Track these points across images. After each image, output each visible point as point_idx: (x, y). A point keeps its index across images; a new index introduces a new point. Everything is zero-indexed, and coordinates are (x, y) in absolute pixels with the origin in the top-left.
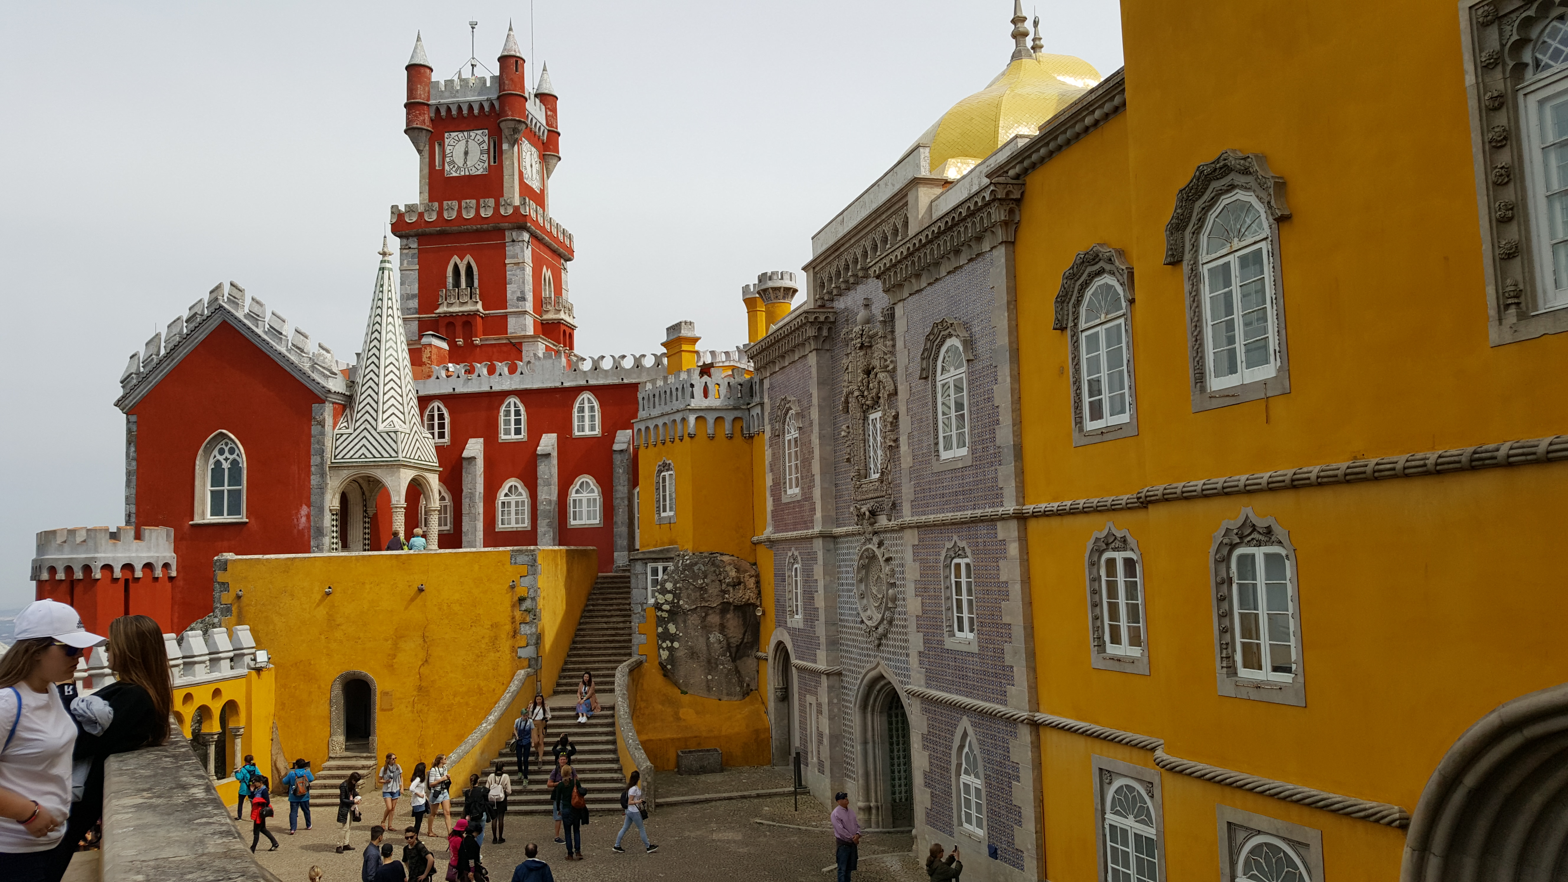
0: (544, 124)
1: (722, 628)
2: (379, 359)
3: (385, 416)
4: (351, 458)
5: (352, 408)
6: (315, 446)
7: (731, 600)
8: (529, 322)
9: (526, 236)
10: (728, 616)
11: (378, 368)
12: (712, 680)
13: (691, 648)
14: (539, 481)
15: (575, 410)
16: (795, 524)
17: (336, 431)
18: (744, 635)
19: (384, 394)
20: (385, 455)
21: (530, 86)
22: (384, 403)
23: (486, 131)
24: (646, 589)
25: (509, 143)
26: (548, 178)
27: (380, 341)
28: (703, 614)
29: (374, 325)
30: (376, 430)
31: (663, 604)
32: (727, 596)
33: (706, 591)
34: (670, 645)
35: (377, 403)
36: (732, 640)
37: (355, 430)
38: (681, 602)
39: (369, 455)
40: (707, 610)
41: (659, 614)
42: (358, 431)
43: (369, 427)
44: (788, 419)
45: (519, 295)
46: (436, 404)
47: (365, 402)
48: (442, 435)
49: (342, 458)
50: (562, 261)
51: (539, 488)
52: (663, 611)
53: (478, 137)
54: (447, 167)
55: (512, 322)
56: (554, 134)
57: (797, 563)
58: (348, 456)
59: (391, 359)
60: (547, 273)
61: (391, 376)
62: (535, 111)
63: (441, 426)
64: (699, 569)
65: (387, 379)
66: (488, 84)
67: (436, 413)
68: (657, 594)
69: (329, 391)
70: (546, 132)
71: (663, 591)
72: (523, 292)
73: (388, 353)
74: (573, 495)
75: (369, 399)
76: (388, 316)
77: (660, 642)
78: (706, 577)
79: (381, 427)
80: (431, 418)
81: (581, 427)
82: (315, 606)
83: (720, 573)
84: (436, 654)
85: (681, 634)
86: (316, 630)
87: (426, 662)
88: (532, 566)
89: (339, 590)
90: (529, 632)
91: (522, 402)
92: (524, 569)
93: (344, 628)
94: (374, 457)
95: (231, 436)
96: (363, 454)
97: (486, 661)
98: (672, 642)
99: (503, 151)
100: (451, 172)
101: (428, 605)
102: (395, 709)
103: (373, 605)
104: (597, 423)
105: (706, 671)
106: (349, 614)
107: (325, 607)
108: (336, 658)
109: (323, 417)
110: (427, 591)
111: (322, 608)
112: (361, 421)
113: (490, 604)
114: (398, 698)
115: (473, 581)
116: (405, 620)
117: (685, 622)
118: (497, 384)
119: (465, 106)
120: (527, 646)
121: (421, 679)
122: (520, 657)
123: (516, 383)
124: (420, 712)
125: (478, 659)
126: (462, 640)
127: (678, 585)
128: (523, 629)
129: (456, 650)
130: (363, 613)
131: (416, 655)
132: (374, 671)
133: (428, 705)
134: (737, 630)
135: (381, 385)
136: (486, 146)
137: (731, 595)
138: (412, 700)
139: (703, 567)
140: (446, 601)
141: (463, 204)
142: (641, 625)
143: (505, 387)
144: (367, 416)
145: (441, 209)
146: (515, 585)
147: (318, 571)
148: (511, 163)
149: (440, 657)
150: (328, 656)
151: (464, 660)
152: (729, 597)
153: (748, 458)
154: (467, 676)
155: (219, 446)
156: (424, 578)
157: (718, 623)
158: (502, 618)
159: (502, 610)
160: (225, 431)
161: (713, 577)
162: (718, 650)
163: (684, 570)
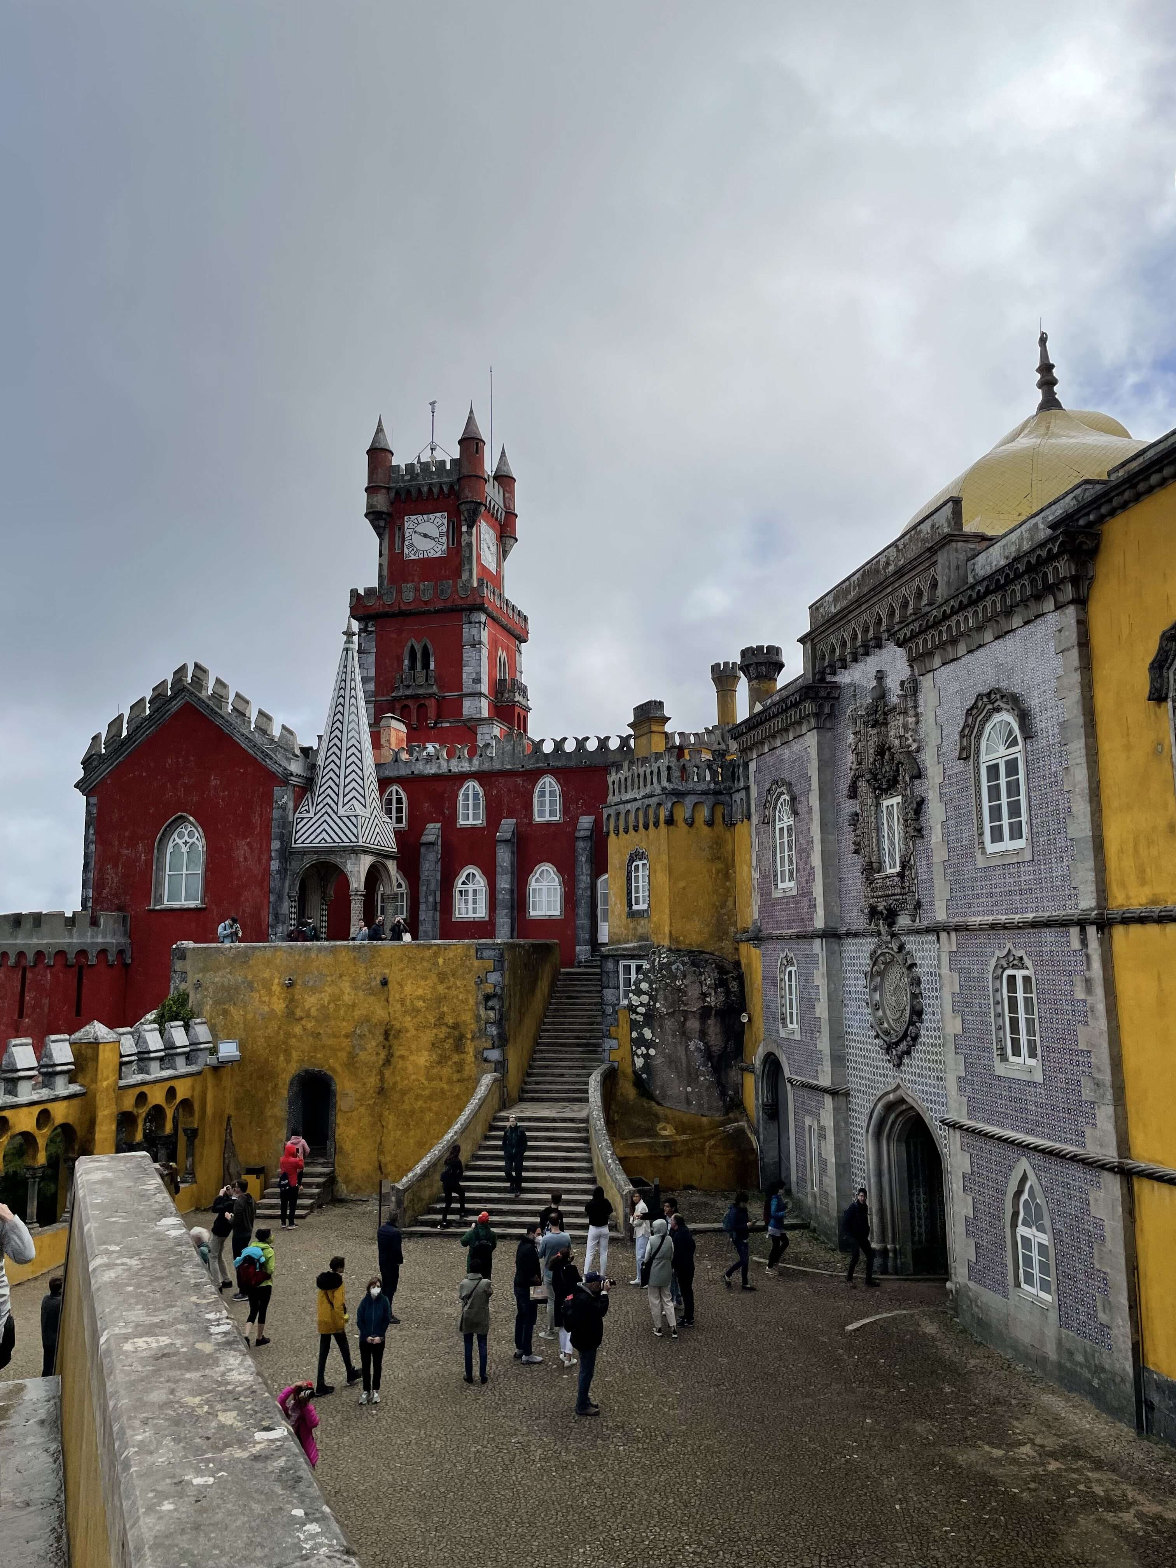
0: (502, 506)
1: (703, 1035)
2: (341, 741)
3: (346, 800)
4: (311, 843)
5: (312, 791)
6: (275, 830)
7: (713, 1004)
8: (485, 704)
9: (483, 618)
10: (709, 1022)
11: (340, 750)
12: (692, 1092)
13: (669, 1056)
14: (498, 869)
15: (536, 794)
16: (789, 921)
17: (297, 815)
18: (727, 1043)
19: (346, 777)
20: (345, 839)
21: (490, 466)
22: (345, 787)
23: (446, 514)
24: (619, 988)
25: (468, 525)
26: (505, 559)
27: (342, 723)
28: (682, 1019)
29: (337, 706)
30: (336, 814)
31: (638, 1006)
32: (708, 999)
33: (685, 993)
34: (645, 1052)
35: (338, 786)
36: (714, 1049)
37: (315, 814)
38: (658, 1005)
39: (329, 840)
40: (685, 1013)
41: (633, 1017)
42: (320, 814)
43: (330, 811)
44: (779, 805)
45: (474, 676)
46: (394, 788)
47: (326, 785)
48: (399, 820)
49: (302, 843)
50: (517, 642)
51: (498, 877)
52: (637, 1014)
53: (437, 519)
54: (406, 551)
55: (467, 703)
56: (511, 516)
57: (792, 964)
58: (309, 841)
59: (353, 741)
60: (502, 654)
61: (353, 758)
62: (492, 493)
63: (399, 810)
64: (677, 969)
65: (349, 762)
66: (448, 467)
67: (394, 797)
68: (631, 995)
69: (292, 774)
70: (504, 513)
71: (639, 992)
72: (478, 673)
73: (350, 735)
74: (533, 884)
75: (330, 783)
76: (350, 698)
77: (635, 1048)
78: (685, 977)
79: (341, 812)
80: (389, 802)
81: (541, 813)
82: (275, 999)
83: (701, 974)
84: (398, 1053)
85: (657, 1041)
86: (274, 1024)
87: (388, 1062)
88: (498, 961)
89: (299, 982)
90: (495, 1033)
91: (481, 785)
92: (490, 964)
93: (303, 1022)
94: (335, 842)
95: (191, 818)
96: (323, 839)
97: (450, 1063)
98: (647, 1049)
99: (461, 533)
100: (410, 555)
101: (390, 999)
102: (355, 1112)
103: (335, 999)
104: (558, 808)
105: (685, 1082)
106: (309, 1009)
107: (284, 999)
108: (295, 1055)
109: (284, 800)
110: (390, 985)
111: (281, 1001)
112: (321, 805)
113: (455, 1001)
114: (358, 1100)
115: (438, 975)
116: (366, 1016)
117: (661, 1027)
118: (456, 767)
119: (425, 489)
120: (493, 1048)
121: (382, 1080)
122: (486, 1060)
123: (476, 765)
124: (380, 1116)
125: (442, 1061)
126: (425, 1039)
127: (654, 986)
128: (488, 1029)
129: (418, 1050)
130: (323, 1006)
131: (378, 1054)
132: (333, 1070)
133: (389, 1109)
134: (719, 1037)
135: (343, 768)
136: (444, 529)
137: (713, 999)
138: (371, 1102)
139: (681, 967)
140: (409, 997)
141: (422, 587)
142: (613, 1029)
143: (464, 769)
144: (328, 800)
145: (400, 591)
146: (481, 981)
147: (278, 961)
148: (470, 545)
149: (402, 1057)
150: (287, 1052)
151: (426, 1061)
152: (711, 1000)
153: (730, 847)
154: (430, 1079)
155: (179, 830)
156: (387, 971)
157: (698, 1030)
158: (467, 1017)
159: (466, 1008)
160: (185, 814)
161: (693, 978)
162: (698, 1059)
163: (661, 969)
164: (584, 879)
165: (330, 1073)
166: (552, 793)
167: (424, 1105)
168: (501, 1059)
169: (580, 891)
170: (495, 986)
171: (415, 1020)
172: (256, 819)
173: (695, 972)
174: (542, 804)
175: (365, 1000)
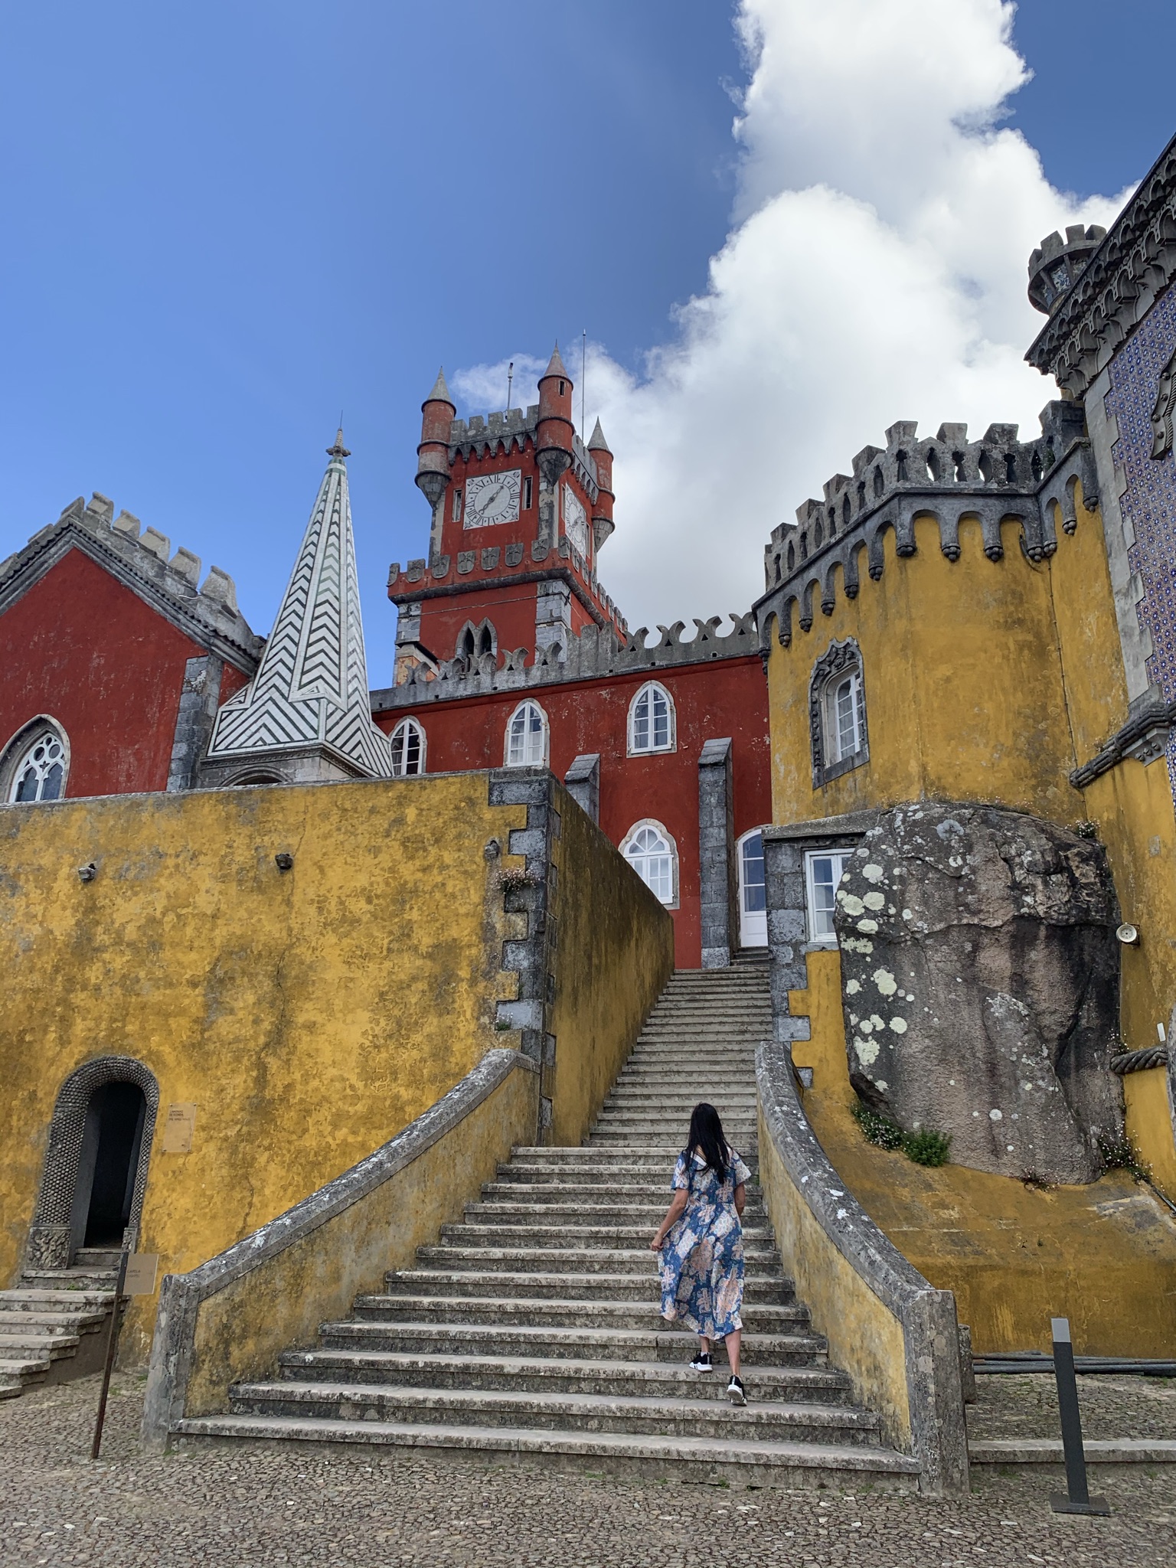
1: (1020, 985)
2: (307, 595)
3: (306, 679)
4: (238, 746)
6: (182, 727)
7: (1041, 910)
9: (564, 590)
10: (1033, 955)
11: (304, 606)
12: (1003, 1123)
13: (941, 1032)
15: (632, 712)
17: (223, 708)
18: (1078, 1006)
19: (309, 645)
20: (297, 736)
22: (306, 659)
23: (519, 470)
24: (804, 908)
25: (549, 482)
26: (597, 550)
28: (968, 947)
30: (286, 699)
31: (860, 917)
32: (1028, 899)
33: (972, 886)
34: (881, 1025)
35: (295, 659)
36: (1047, 1020)
37: (253, 703)
38: (907, 915)
39: (269, 739)
40: (977, 932)
41: (849, 945)
42: (260, 703)
46: (407, 722)
47: (277, 658)
49: (226, 749)
52: (859, 935)
53: (508, 479)
54: (466, 519)
56: (606, 495)
58: (235, 745)
59: (327, 596)
61: (325, 620)
63: (413, 755)
64: (951, 831)
65: (317, 624)
66: (525, 415)
67: (406, 736)
68: (840, 895)
69: (217, 636)
70: (597, 491)
71: (858, 886)
73: (323, 587)
75: (283, 654)
76: (329, 535)
77: (854, 1020)
78: (969, 848)
79: (296, 695)
80: (398, 743)
81: (642, 742)
82: (55, 909)
83: (1007, 842)
84: (301, 1019)
85: (910, 998)
86: (47, 961)
87: (278, 1037)
88: (538, 807)
89: (110, 871)
90: (525, 964)
91: (543, 706)
92: (517, 815)
93: (106, 956)
94: (279, 742)
95: (54, 721)
96: (261, 739)
97: (417, 1038)
98: (887, 1018)
99: (539, 492)
100: (471, 523)
101: (296, 899)
102: (192, 1158)
103: (177, 903)
104: (669, 730)
105: (986, 1098)
106: (123, 926)
107: (75, 910)
108: (80, 1027)
109: (201, 678)
110: (298, 868)
111: (69, 912)
112: (265, 688)
113: (438, 895)
114: (204, 1128)
115: (403, 844)
116: (241, 937)
117: (918, 966)
118: (504, 682)
119: (494, 444)
120: (520, 998)
121: (261, 1081)
122: (503, 1027)
123: (536, 676)
124: (249, 1163)
125: (400, 1031)
126: (366, 983)
127: (896, 871)
128: (510, 957)
129: (347, 1010)
130: (152, 921)
131: (256, 1022)
132: (155, 1057)
133: (268, 1148)
134: (1059, 993)
135: (305, 632)
136: (517, 489)
137: (1040, 897)
138: (232, 1132)
139: (957, 826)
140: (335, 892)
141: (484, 554)
142: (795, 995)
143: (517, 685)
144: (277, 680)
145: (454, 560)
146: (498, 850)
147: (73, 832)
148: (551, 506)
149: (311, 1027)
150: (65, 1022)
151: (365, 1033)
152: (1036, 902)
153: (1043, 601)
154: (369, 1076)
155: (36, 746)
156: (293, 840)
157: (1008, 973)
158: (463, 931)
159: (462, 910)
160: (44, 716)
161: (991, 852)
162: (1014, 1042)
163: (910, 834)
164: (714, 834)
165: (149, 1066)
166: (659, 709)
167: (351, 1139)
168: (538, 1025)
169: (708, 854)
170: (528, 861)
171: (346, 941)
172: (153, 712)
173: (992, 837)
174: (642, 726)
175: (241, 903)
